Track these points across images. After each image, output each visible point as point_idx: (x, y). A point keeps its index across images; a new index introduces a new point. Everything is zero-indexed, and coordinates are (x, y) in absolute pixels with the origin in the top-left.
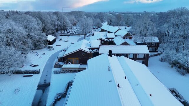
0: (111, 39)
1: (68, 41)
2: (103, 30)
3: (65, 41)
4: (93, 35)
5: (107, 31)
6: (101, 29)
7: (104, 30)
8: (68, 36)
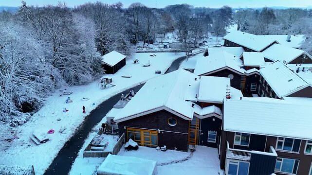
0: (254, 70)
1: (149, 66)
2: (229, 44)
3: (144, 66)
4: (206, 54)
5: (239, 46)
6: (225, 40)
7: (232, 43)
8: (153, 54)
